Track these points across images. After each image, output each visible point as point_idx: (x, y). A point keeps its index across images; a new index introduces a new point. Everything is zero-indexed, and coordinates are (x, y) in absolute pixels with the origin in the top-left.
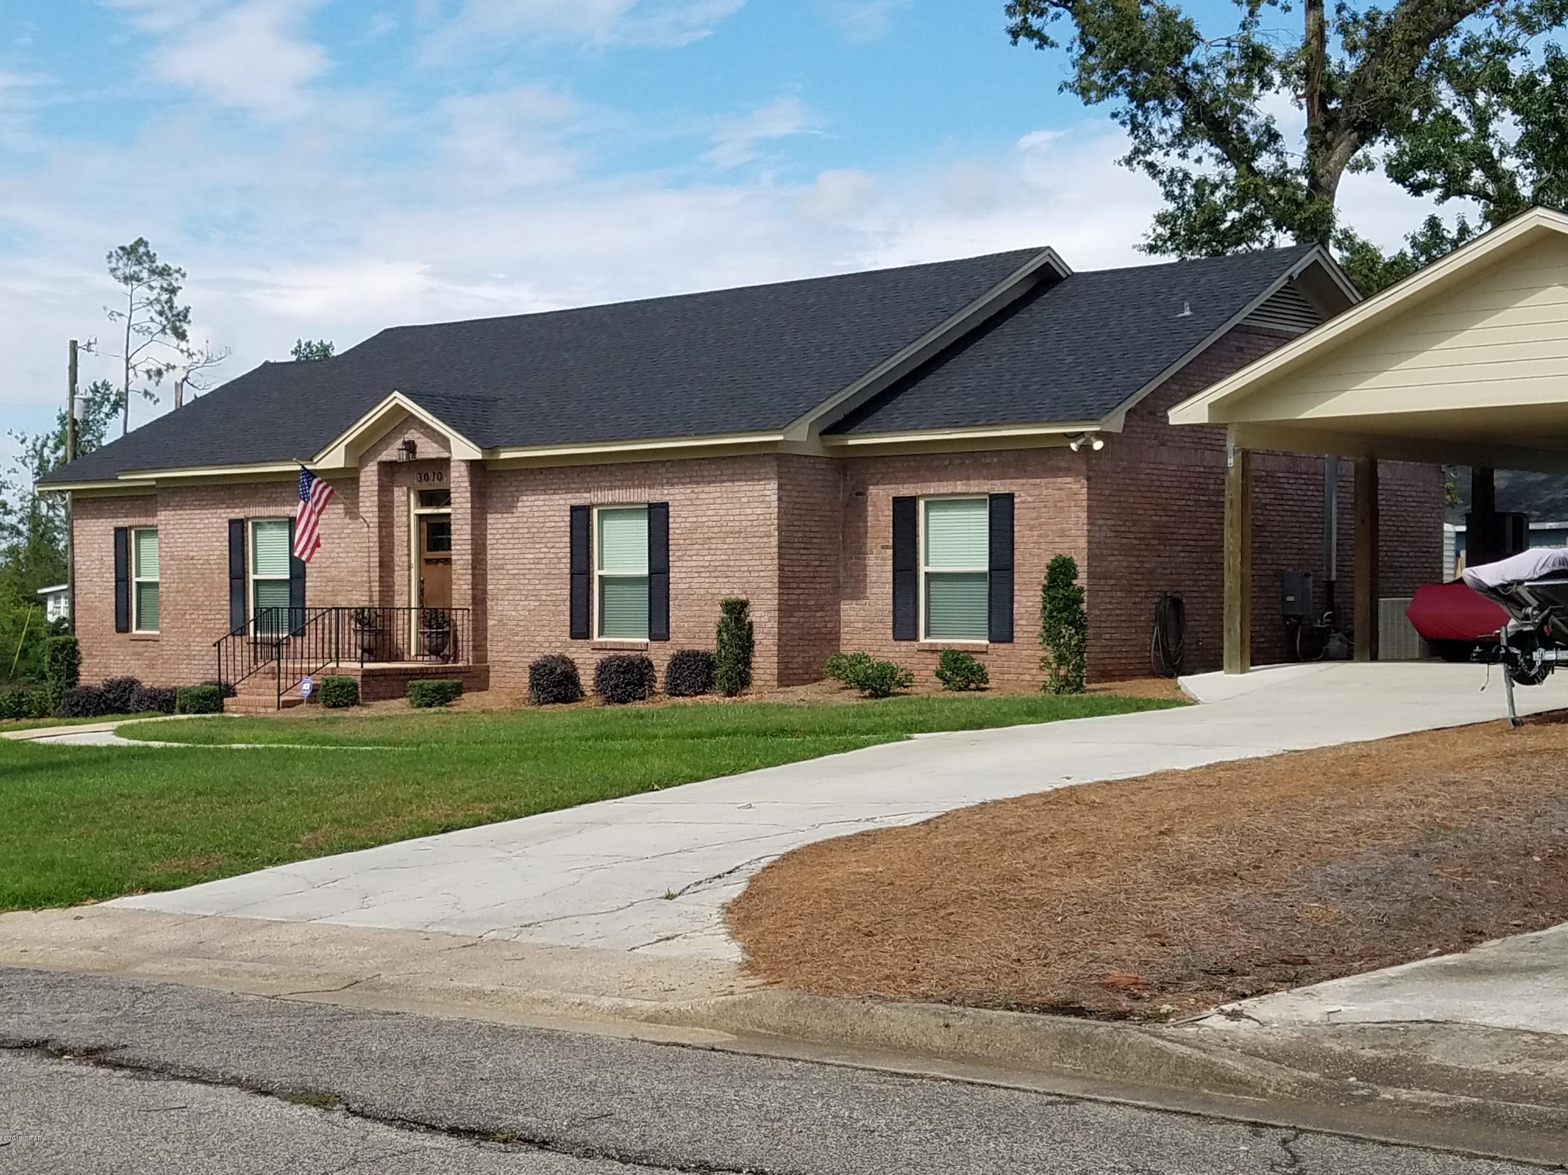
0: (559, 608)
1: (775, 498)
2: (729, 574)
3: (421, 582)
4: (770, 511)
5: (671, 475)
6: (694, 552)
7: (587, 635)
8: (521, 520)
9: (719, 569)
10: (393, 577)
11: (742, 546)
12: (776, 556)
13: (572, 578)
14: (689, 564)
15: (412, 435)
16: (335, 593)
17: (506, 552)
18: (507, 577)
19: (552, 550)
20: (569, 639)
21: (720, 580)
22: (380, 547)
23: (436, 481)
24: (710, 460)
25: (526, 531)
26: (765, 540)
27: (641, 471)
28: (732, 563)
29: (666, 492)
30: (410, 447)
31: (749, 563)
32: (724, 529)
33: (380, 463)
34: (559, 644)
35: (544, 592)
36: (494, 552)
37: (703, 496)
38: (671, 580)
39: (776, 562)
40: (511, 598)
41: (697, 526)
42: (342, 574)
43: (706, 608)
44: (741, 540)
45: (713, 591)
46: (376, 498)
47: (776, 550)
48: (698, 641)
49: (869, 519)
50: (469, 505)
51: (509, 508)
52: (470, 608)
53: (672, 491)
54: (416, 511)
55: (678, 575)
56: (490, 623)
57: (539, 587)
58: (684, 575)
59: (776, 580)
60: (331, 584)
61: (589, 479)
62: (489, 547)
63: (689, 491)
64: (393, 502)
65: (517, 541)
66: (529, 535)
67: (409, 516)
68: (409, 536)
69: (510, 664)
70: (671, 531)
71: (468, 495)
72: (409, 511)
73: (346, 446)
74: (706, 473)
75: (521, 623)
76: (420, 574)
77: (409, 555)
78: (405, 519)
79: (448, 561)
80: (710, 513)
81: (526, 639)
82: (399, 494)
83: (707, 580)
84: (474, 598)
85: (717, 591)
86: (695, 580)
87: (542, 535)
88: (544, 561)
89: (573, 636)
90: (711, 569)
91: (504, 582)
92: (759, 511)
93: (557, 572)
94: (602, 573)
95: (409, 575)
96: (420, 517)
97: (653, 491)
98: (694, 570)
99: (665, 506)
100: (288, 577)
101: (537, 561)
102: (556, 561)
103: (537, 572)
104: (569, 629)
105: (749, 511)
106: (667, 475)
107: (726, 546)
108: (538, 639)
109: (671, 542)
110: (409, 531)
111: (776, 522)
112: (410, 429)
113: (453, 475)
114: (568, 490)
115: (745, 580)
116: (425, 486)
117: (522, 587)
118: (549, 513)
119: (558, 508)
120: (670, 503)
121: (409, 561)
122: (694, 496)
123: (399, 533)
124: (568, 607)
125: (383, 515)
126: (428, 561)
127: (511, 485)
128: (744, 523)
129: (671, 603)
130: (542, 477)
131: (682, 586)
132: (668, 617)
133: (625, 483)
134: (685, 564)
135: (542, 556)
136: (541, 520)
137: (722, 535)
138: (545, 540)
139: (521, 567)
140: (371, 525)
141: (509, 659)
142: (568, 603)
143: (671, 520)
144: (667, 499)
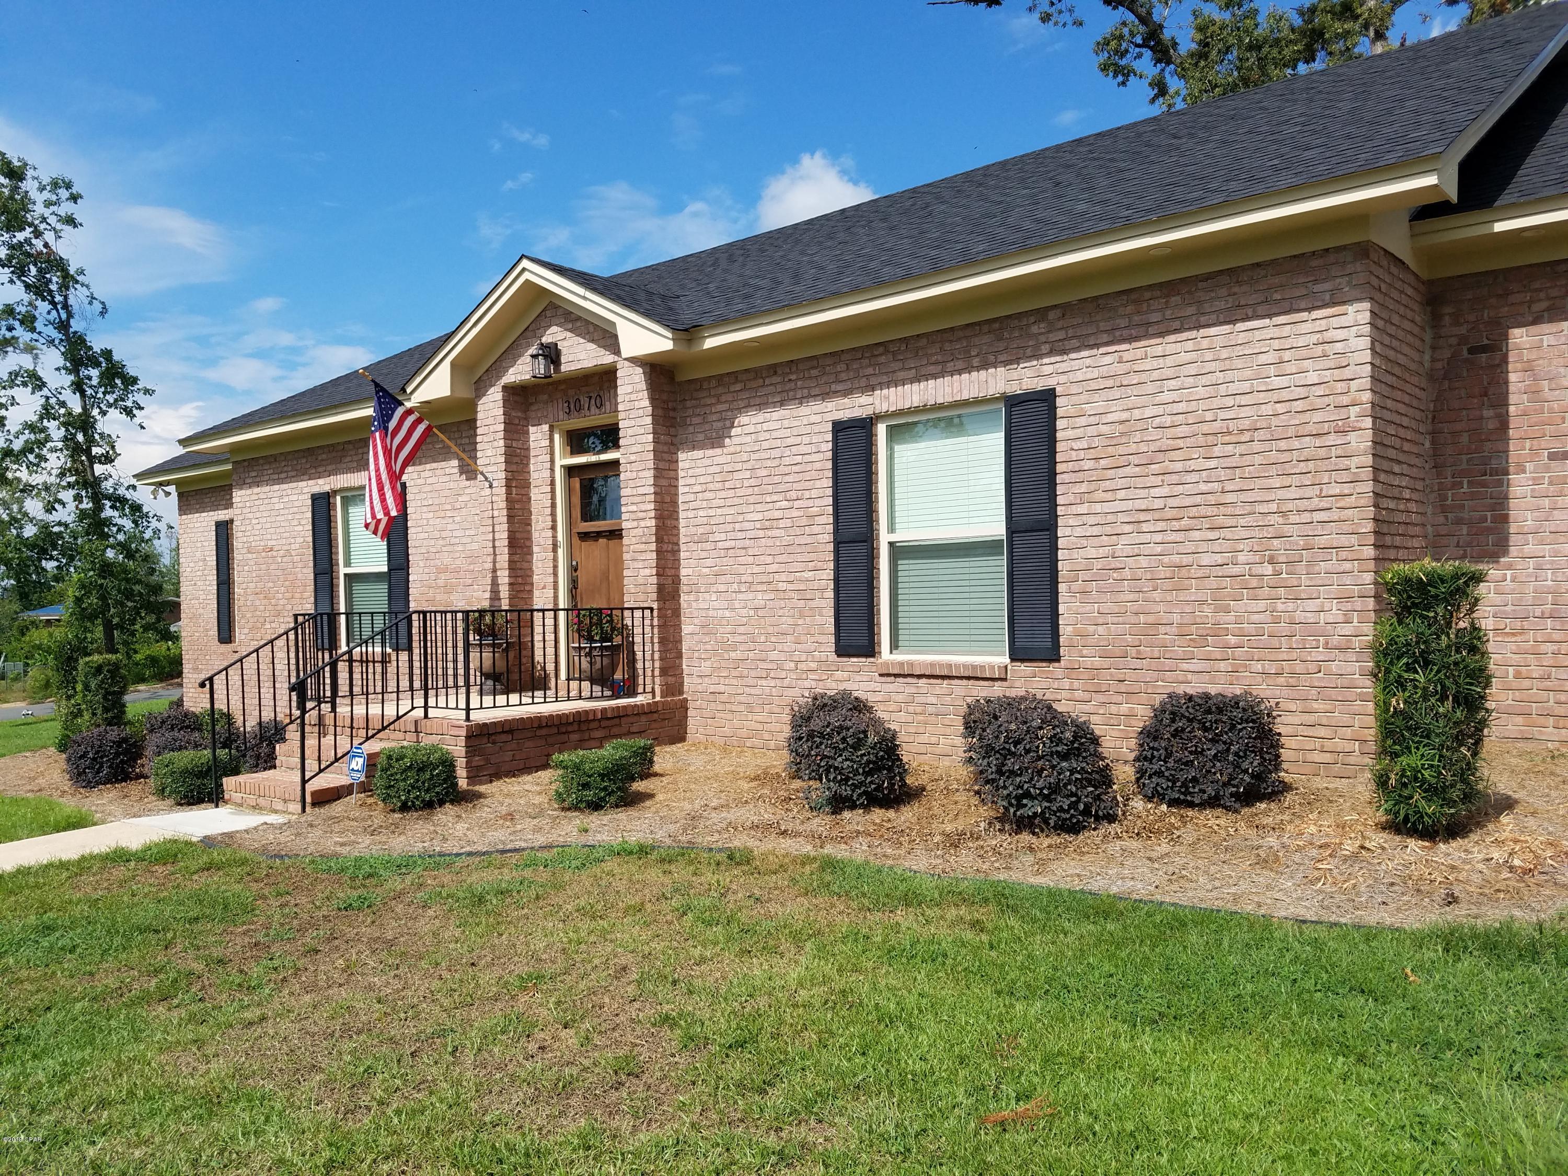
0: (813, 604)
1: (1362, 342)
2: (1221, 520)
3: (573, 569)
5: (1061, 335)
6: (1121, 483)
7: (869, 650)
8: (737, 458)
9: (1193, 512)
10: (531, 562)
11: (1260, 459)
12: (1366, 473)
13: (837, 552)
14: (1107, 507)
15: (554, 334)
16: (448, 589)
17: (712, 512)
18: (714, 554)
19: (797, 504)
20: (833, 657)
21: (1196, 535)
22: (510, 517)
23: (593, 408)
24: (1169, 288)
25: (748, 474)
26: (1333, 440)
28: (1230, 498)
29: (1048, 369)
30: (552, 354)
31: (1283, 494)
32: (1205, 428)
33: (505, 388)
34: (813, 665)
35: (783, 577)
36: (691, 514)
37: (1147, 364)
38: (1061, 543)
39: (1366, 486)
40: (722, 588)
41: (1127, 430)
42: (458, 562)
43: (1156, 595)
45: (1176, 559)
46: (502, 443)
47: (1367, 460)
48: (1138, 663)
50: (650, 437)
51: (716, 440)
52: (655, 606)
53: (1062, 366)
54: (564, 460)
55: (1079, 531)
56: (686, 629)
57: (774, 567)
58: (1096, 531)
59: (1367, 527)
60: (443, 576)
61: (870, 371)
62: (681, 507)
63: (1108, 359)
64: (528, 449)
65: (731, 493)
66: (753, 482)
67: (552, 470)
68: (553, 498)
69: (723, 698)
70: (1060, 447)
71: (649, 420)
72: (552, 461)
73: (453, 364)
74: (1155, 317)
75: (742, 630)
76: (570, 556)
77: (554, 528)
78: (547, 474)
79: (616, 534)
80: (1166, 397)
81: (751, 655)
82: (538, 436)
83: (1158, 538)
84: (661, 588)
85: (1186, 560)
86: (1124, 540)
87: (777, 479)
88: (782, 524)
89: (843, 650)
90: (1169, 514)
91: (709, 562)
92: (1311, 378)
93: (809, 540)
94: (893, 538)
95: (555, 559)
96: (571, 471)
97: (1015, 374)
98: (1122, 518)
99: (1048, 397)
100: (385, 569)
101: (769, 524)
102: (804, 521)
103: (770, 542)
104: (832, 639)
106: (1053, 337)
107: (1212, 463)
108: (774, 655)
109: (1059, 468)
110: (553, 491)
112: (550, 326)
113: (621, 391)
114: (825, 395)
116: (578, 423)
117: (742, 569)
118: (790, 441)
119: (808, 429)
120: (1059, 390)
121: (554, 537)
123: (539, 497)
124: (831, 603)
125: (514, 468)
126: (583, 536)
127: (719, 402)
129: (1062, 587)
130: (776, 379)
131: (1092, 553)
132: (1055, 615)
133: (948, 368)
134: (1098, 508)
135: (778, 514)
136: (775, 453)
137: (1201, 440)
138: (781, 488)
139: (740, 535)
140: (495, 484)
141: (721, 688)
142: (830, 594)
143: (1060, 424)
144: (1050, 382)
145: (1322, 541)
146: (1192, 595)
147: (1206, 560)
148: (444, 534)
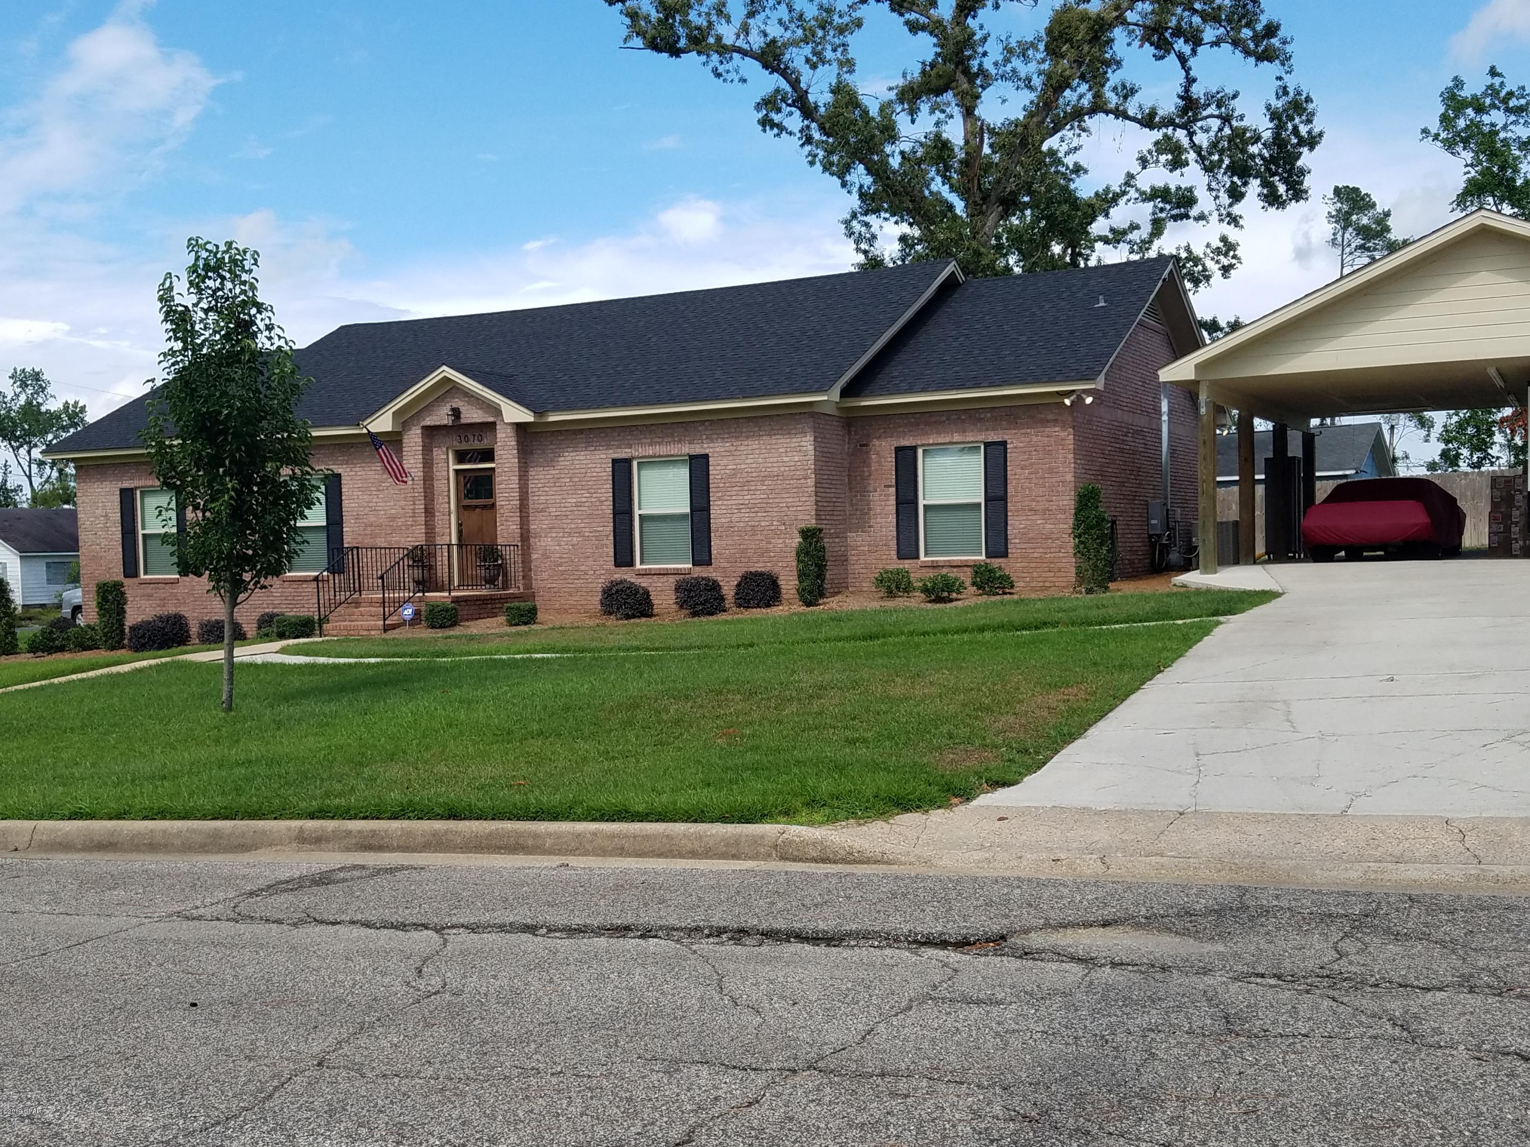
0: (603, 542)
1: (812, 447)
2: (768, 509)
3: (460, 525)
4: (807, 458)
5: (710, 432)
6: (734, 493)
7: (630, 563)
8: (562, 471)
9: (759, 505)
10: (434, 521)
11: (780, 487)
12: (813, 494)
13: (614, 518)
14: (728, 503)
15: (457, 403)
16: (373, 536)
17: (548, 498)
18: (549, 518)
19: (594, 495)
20: (613, 567)
21: (759, 514)
22: (425, 497)
23: (476, 442)
25: (568, 480)
26: (802, 481)
27: (681, 430)
28: (771, 501)
29: (706, 446)
30: (456, 413)
31: (787, 500)
32: (762, 474)
33: (423, 427)
34: (603, 572)
35: (587, 530)
36: (536, 498)
37: (742, 448)
38: (712, 516)
39: (813, 498)
40: (554, 535)
41: (735, 473)
42: (381, 520)
43: (746, 537)
44: (779, 482)
45: (753, 523)
46: (420, 457)
47: (813, 489)
48: (740, 565)
49: (873, 464)
50: (516, 460)
51: (551, 463)
52: (519, 544)
53: (711, 445)
54: (453, 467)
55: (718, 512)
56: (534, 556)
57: (583, 525)
58: (725, 511)
59: (813, 513)
60: (369, 528)
61: (630, 437)
62: (530, 494)
63: (728, 444)
64: (432, 460)
65: (559, 489)
66: (571, 484)
67: (448, 471)
68: (449, 487)
69: (555, 590)
70: (711, 477)
71: (516, 452)
72: (448, 467)
73: (394, 413)
74: (745, 430)
75: (565, 556)
76: (458, 518)
77: (449, 503)
78: (445, 473)
79: (493, 506)
80: (748, 461)
81: (570, 568)
82: (439, 454)
83: (747, 515)
84: (522, 535)
85: (757, 524)
86: (735, 516)
87: (584, 483)
88: (586, 504)
89: (618, 564)
90: (750, 506)
91: (546, 522)
92: (796, 459)
93: (600, 512)
94: (641, 512)
95: (450, 520)
96: (457, 472)
97: (692, 446)
98: (734, 507)
99: (706, 457)
100: (324, 524)
101: (579, 505)
102: (598, 503)
103: (580, 513)
104: (613, 559)
105: (786, 459)
106: (707, 433)
107: (765, 487)
108: (583, 568)
109: (711, 486)
110: (449, 483)
111: (813, 467)
112: (454, 398)
113: (498, 436)
114: (608, 447)
115: (783, 514)
116: (464, 446)
117: (565, 526)
118: (590, 466)
119: (600, 461)
120: (710, 455)
121: (449, 507)
122: (733, 448)
123: (439, 486)
124: (612, 542)
125: (426, 470)
126: (466, 507)
127: (552, 444)
128: (782, 469)
129: (712, 534)
130: (583, 436)
131: (723, 520)
132: (710, 546)
133: (666, 440)
134: (725, 502)
135: (584, 500)
136: (583, 471)
137: (761, 478)
138: (586, 487)
139: (564, 509)
140: (416, 478)
141: (554, 585)
142: (611, 538)
143: (711, 468)
144: (707, 451)
145: (800, 517)
146: (759, 537)
147: (763, 524)
148: (370, 505)
